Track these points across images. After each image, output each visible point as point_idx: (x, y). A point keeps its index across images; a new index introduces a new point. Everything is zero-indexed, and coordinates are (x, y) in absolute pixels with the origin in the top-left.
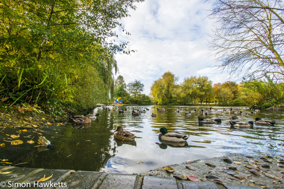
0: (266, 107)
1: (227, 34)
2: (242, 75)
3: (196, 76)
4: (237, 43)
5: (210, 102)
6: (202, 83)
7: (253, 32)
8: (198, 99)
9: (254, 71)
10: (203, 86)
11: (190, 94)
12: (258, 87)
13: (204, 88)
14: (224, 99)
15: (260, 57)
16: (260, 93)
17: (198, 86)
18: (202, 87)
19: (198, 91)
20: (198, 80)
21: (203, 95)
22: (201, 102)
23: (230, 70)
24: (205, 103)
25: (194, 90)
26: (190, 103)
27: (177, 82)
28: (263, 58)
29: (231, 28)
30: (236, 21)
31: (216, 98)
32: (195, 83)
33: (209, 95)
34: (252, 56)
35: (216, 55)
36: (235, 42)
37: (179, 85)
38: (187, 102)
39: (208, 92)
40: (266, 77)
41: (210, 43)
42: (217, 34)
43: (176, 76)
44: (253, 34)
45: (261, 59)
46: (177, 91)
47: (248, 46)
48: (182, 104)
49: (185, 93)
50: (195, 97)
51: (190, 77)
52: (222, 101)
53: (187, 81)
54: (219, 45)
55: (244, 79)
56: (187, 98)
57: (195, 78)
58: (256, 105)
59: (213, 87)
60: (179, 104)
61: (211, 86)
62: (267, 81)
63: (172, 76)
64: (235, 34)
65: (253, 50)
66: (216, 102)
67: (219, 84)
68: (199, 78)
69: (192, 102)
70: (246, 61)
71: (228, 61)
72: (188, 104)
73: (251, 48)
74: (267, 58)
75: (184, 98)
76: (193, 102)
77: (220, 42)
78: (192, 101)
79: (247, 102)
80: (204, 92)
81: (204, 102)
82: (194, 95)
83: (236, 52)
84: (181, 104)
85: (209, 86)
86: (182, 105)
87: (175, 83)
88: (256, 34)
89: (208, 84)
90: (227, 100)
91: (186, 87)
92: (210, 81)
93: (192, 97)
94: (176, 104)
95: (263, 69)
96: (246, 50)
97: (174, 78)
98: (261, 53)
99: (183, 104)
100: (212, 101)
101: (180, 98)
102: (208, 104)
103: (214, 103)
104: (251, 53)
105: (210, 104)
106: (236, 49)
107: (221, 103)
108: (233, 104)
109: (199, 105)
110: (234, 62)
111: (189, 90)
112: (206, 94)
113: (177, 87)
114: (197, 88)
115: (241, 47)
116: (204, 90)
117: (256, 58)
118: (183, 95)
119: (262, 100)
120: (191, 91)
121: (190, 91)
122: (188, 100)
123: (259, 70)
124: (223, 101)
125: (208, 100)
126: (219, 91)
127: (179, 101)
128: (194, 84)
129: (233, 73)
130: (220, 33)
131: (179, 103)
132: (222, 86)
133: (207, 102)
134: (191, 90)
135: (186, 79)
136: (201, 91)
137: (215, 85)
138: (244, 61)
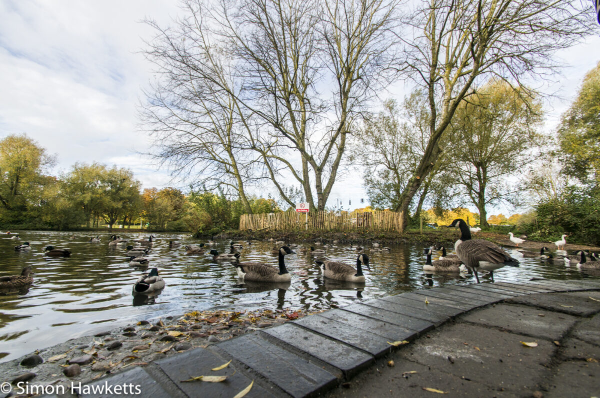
0: (215, 234)
1: (175, 104)
2: (188, 181)
3: (106, 165)
4: (188, 126)
5: (133, 224)
6: (119, 182)
7: (212, 118)
8: (104, 217)
9: (206, 177)
10: (119, 189)
11: (86, 202)
12: (208, 202)
13: (121, 193)
14: (160, 218)
15: (215, 159)
16: (209, 212)
17: (109, 188)
18: (117, 191)
19: (107, 199)
20: (110, 175)
21: (118, 208)
22: (111, 223)
23: (172, 168)
24: (121, 227)
25: (98, 196)
26: (82, 226)
27: (49, 170)
28: (219, 161)
29: (183, 98)
30: (191, 89)
31: (144, 217)
32: (103, 181)
33: (131, 210)
34: (206, 154)
35: (151, 132)
36: (187, 123)
37: (55, 178)
38: (74, 223)
39: (131, 203)
40: (220, 189)
41: (142, 107)
42: (158, 95)
43: (49, 153)
44: (211, 121)
45: (216, 162)
46: (46, 193)
47: (204, 136)
48: (56, 227)
49: (70, 199)
50: (99, 211)
51: (90, 164)
52: (154, 224)
53: (82, 172)
54: (160, 118)
55: (192, 187)
56: (76, 212)
57: (103, 168)
58: (201, 231)
59: (141, 194)
60: (46, 227)
61: (139, 192)
62: (219, 195)
63: (37, 152)
64: (188, 110)
65: (208, 144)
66: (144, 223)
67: (154, 190)
68: (113, 170)
69: (88, 224)
70: (197, 160)
71: (172, 152)
72: (75, 226)
73: (207, 141)
74: (223, 162)
75: (65, 212)
76: (91, 222)
77: (163, 112)
78: (88, 220)
79: (190, 226)
80: (121, 203)
81: (119, 223)
82: (95, 207)
83: (185, 140)
84: (53, 226)
85: (134, 190)
86: (58, 230)
87: (43, 171)
88: (214, 123)
89: (131, 186)
90: (163, 221)
91: (76, 186)
92: (138, 182)
93: (90, 210)
94: (38, 226)
95: (218, 178)
96: (200, 142)
97: (42, 158)
98: (217, 152)
99: (61, 226)
100: (136, 222)
101: (54, 212)
102: (126, 227)
103: (140, 227)
104: (204, 148)
105: (131, 227)
106: (187, 135)
107: (154, 227)
108: (173, 229)
109: (105, 229)
110: (180, 156)
111: (84, 193)
112: (124, 207)
113: (48, 182)
114: (105, 192)
115: (194, 134)
116: (121, 199)
117: (210, 159)
118: (63, 203)
119: (210, 223)
120: (88, 196)
121: (85, 197)
122: (78, 218)
123: (213, 177)
124: (157, 222)
125: (128, 220)
126: (153, 203)
127: (48, 218)
128: (99, 182)
129: (177, 173)
130: (164, 95)
131: (46, 223)
132: (158, 194)
133: (125, 223)
134: (90, 194)
135: (80, 166)
136: (114, 200)
137: (146, 190)
138: (195, 158)
